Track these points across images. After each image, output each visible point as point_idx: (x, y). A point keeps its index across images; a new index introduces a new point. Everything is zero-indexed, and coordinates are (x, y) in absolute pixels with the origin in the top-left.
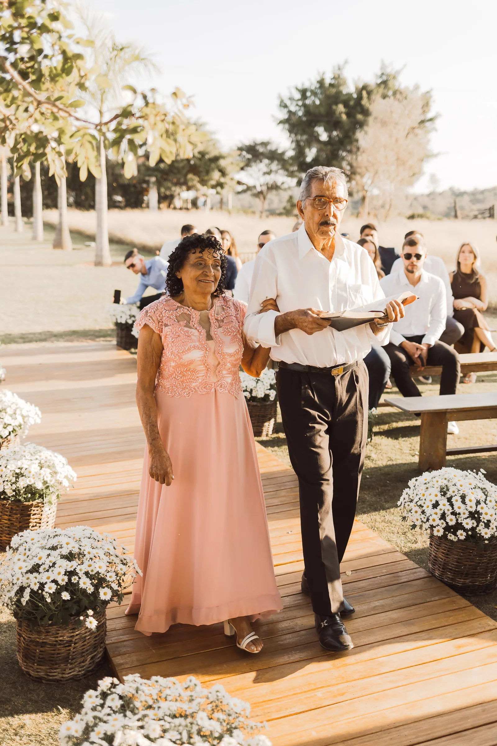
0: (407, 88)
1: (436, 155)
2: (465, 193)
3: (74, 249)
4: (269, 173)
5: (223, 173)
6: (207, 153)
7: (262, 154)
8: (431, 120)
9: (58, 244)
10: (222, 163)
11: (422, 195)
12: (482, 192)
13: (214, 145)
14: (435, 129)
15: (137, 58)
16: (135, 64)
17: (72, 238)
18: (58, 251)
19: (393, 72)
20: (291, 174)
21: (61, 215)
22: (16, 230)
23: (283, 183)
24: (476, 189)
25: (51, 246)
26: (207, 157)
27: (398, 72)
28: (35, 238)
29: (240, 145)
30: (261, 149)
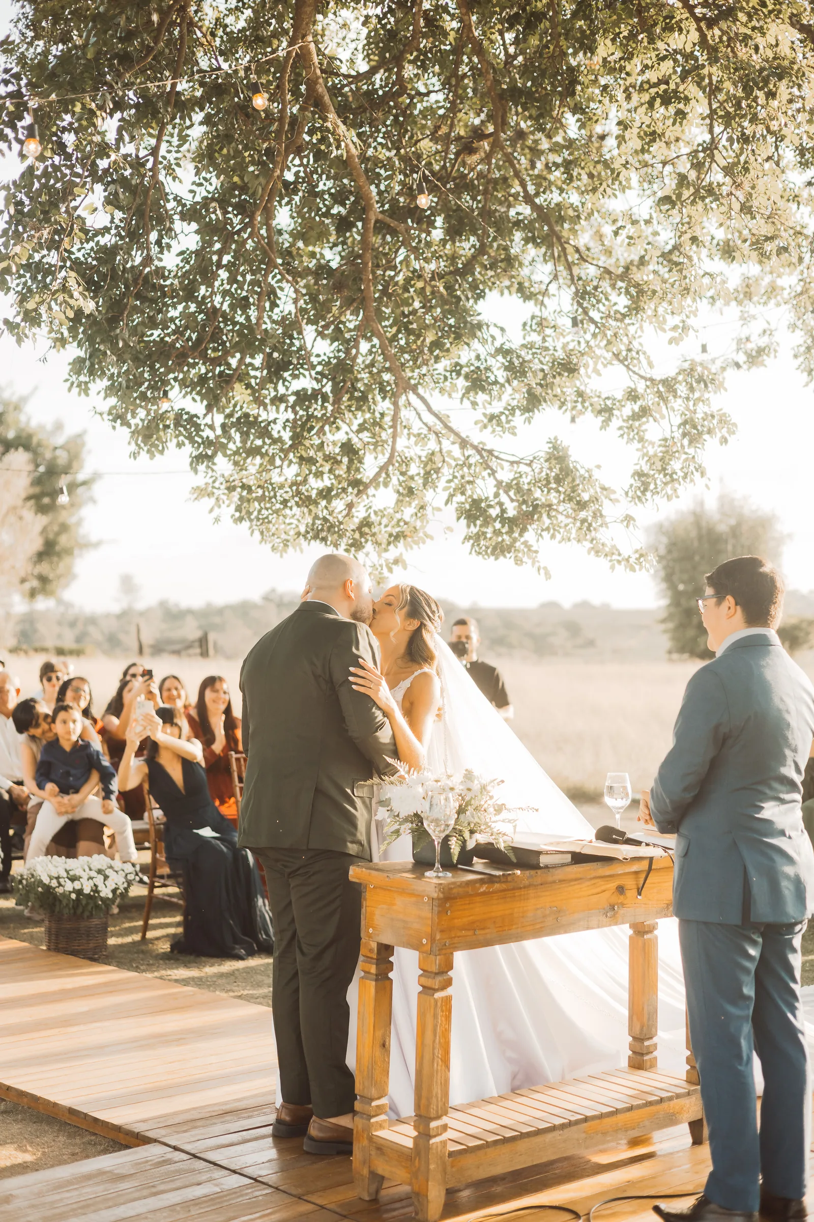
0: (42, 427)
1: (97, 545)
2: (190, 612)
8: (84, 483)
11: (108, 616)
12: (221, 611)
14: (93, 500)
19: (15, 399)
24: (209, 605)
27: (24, 399)
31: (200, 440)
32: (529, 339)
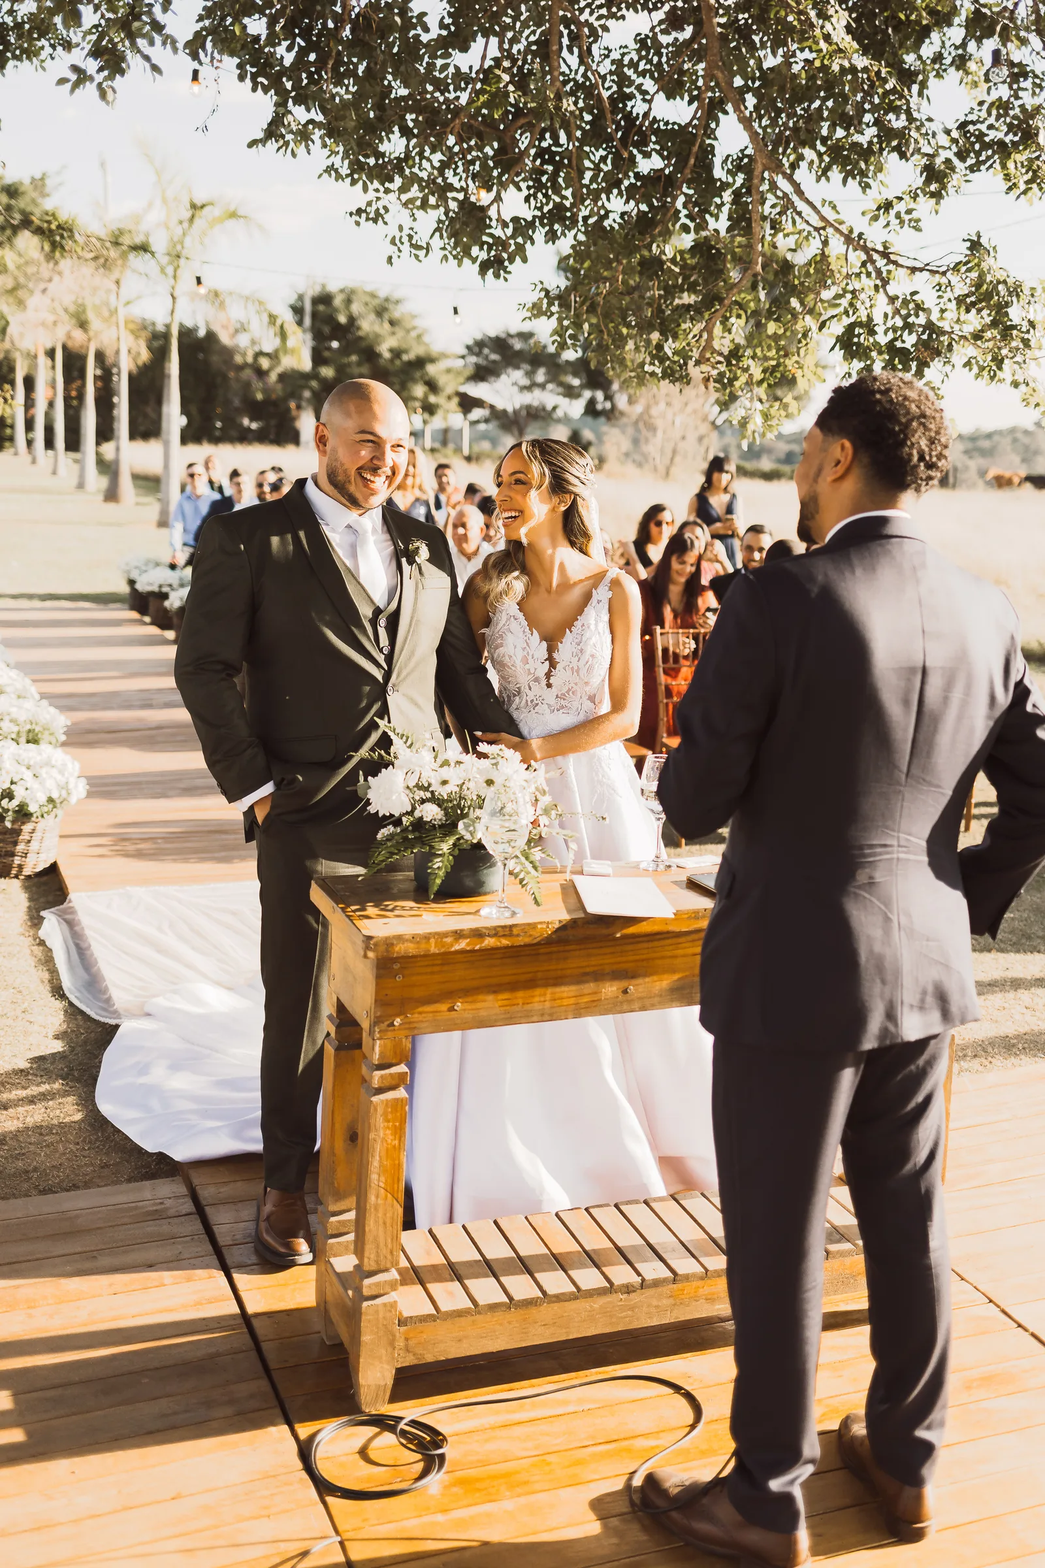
3: (137, 504)
4: (529, 388)
5: (432, 386)
6: (406, 351)
7: (519, 353)
9: (112, 495)
10: (431, 369)
13: (419, 337)
15: (233, 215)
16: (231, 223)
17: (136, 486)
18: (111, 506)
20: (570, 393)
21: (118, 449)
22: (54, 473)
23: (555, 408)
25: (101, 497)
26: (405, 358)
28: (81, 486)
29: (479, 337)
30: (518, 345)
31: (491, 241)
32: (994, 95)
